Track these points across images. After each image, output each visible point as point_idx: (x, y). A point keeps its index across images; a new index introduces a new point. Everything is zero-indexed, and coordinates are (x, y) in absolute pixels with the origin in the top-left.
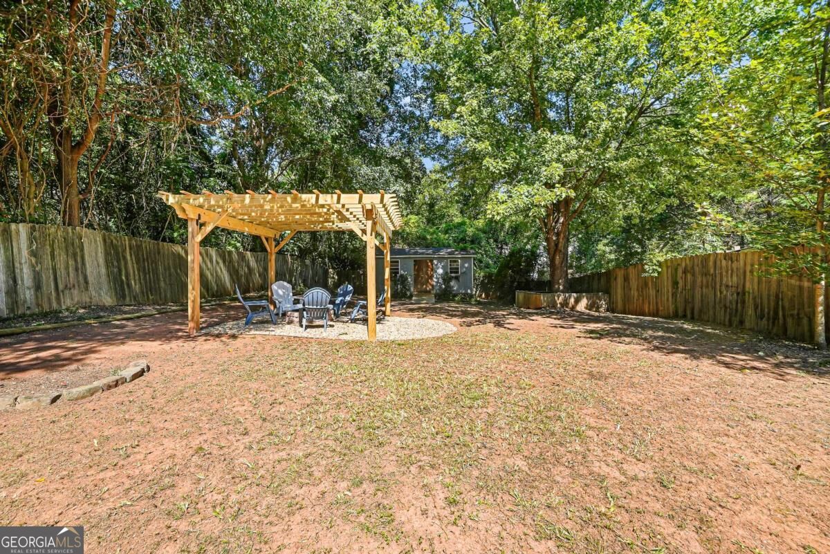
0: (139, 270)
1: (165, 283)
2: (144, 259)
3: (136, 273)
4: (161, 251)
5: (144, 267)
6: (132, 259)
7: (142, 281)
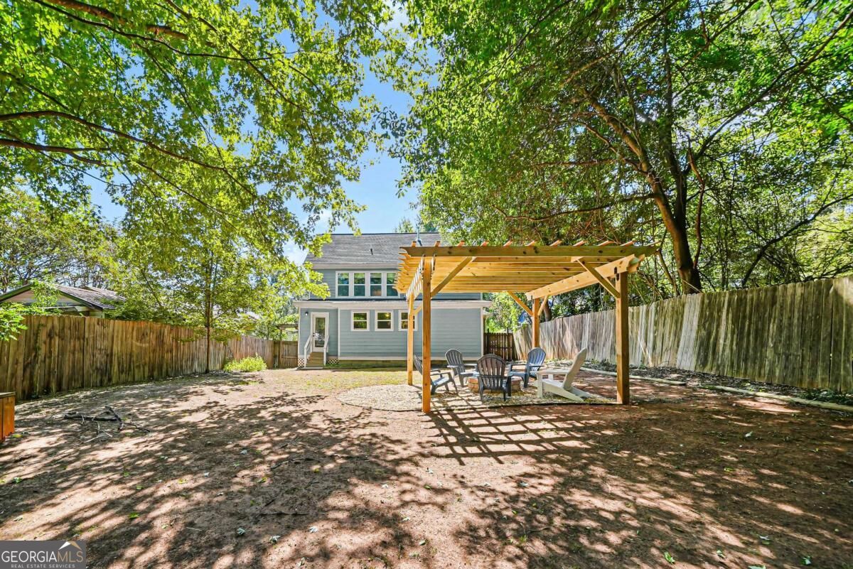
0: (733, 333)
1: (776, 352)
2: (744, 317)
3: (729, 336)
4: (779, 300)
5: (743, 328)
6: (727, 319)
7: (734, 347)
